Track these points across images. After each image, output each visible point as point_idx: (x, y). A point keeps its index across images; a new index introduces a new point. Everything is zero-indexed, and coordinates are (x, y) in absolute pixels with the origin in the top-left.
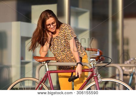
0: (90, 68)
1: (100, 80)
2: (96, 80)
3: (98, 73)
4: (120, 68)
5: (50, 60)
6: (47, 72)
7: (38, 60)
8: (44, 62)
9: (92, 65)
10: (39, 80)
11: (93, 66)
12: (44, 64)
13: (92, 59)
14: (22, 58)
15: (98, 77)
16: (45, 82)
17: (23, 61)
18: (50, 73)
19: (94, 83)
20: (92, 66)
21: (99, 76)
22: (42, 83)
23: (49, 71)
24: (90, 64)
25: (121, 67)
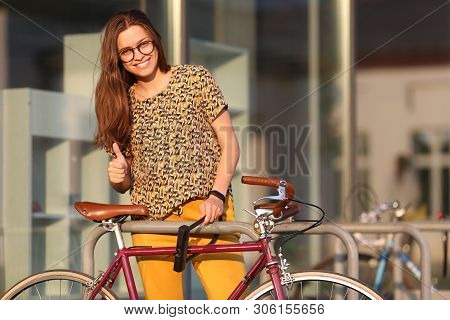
0: (257, 237)
1: (287, 278)
2: (274, 277)
3: (280, 255)
4: (348, 238)
5: (127, 215)
6: (119, 251)
7: (89, 215)
8: (110, 221)
9: (262, 228)
10: (93, 279)
11: (266, 233)
12: (108, 226)
13: (260, 212)
14: (37, 206)
15: (282, 268)
16: (112, 283)
17: (38, 215)
18: (128, 256)
19: (269, 287)
20: (263, 231)
21: (284, 265)
22: (103, 289)
23: (124, 249)
24: (256, 226)
25: (352, 233)
